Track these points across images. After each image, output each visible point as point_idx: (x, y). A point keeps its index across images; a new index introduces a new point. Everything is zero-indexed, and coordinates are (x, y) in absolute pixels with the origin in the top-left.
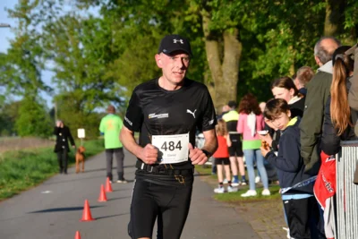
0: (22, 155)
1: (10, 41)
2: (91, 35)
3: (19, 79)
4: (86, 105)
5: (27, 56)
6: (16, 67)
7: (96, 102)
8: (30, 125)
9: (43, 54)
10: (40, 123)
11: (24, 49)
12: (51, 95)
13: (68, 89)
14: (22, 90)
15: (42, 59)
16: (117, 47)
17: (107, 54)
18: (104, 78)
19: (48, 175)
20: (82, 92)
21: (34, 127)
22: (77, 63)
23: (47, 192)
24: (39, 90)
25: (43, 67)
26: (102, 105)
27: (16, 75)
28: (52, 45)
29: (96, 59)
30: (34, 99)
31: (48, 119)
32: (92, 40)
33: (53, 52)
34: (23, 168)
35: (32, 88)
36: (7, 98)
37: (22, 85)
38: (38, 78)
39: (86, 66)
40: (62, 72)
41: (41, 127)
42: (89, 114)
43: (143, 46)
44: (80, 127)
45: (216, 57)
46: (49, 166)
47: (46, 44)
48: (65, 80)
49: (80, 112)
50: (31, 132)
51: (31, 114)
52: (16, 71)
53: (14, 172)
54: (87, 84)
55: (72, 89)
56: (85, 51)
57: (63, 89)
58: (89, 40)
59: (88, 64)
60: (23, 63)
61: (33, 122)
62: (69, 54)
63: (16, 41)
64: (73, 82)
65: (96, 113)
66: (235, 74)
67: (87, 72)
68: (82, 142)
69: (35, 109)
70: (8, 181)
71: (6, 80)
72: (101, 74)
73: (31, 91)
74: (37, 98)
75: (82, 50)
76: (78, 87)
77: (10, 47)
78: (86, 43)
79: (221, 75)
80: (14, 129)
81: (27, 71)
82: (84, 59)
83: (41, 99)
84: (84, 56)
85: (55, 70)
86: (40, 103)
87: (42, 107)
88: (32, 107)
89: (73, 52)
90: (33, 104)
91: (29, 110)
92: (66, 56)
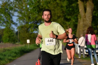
0: (5, 51)
2: (32, 2)
3: (4, 20)
4: (30, 30)
5: (7, 11)
6: (2, 15)
7: (34, 29)
8: (8, 38)
9: (13, 10)
10: (12, 37)
11: (6, 8)
12: (16, 26)
13: (23, 24)
14: (5, 24)
15: (13, 12)
16: (42, 6)
17: (39, 9)
19: (15, 58)
20: (29, 25)
21: (10, 39)
22: (27, 13)
24: (11, 24)
25: (13, 15)
28: (17, 6)
29: (34, 11)
30: (9, 28)
31: (15, 36)
32: (32, 4)
33: (17, 9)
34: (5, 55)
35: (9, 23)
37: (5, 22)
38: (11, 20)
39: (30, 14)
40: (21, 17)
41: (12, 39)
42: (31, 34)
43: (53, 6)
44: (28, 39)
45: (83, 10)
48: (22, 20)
49: (28, 33)
50: (8, 41)
51: (8, 34)
52: (2, 17)
54: (31, 22)
55: (25, 24)
56: (30, 8)
57: (21, 23)
59: (31, 13)
60: (5, 14)
61: (9, 37)
63: (2, 4)
64: (25, 21)
65: (34, 33)
66: (91, 17)
67: (31, 17)
68: (29, 45)
69: (10, 32)
72: (36, 18)
73: (9, 25)
74: (11, 28)
75: (29, 8)
76: (27, 23)
78: (30, 5)
79: (85, 17)
81: (7, 16)
82: (29, 12)
84: (29, 10)
85: (18, 16)
86: (12, 29)
87: (13, 31)
88: (9, 31)
89: (25, 9)
90: (9, 30)
91: (8, 32)
92: (22, 11)
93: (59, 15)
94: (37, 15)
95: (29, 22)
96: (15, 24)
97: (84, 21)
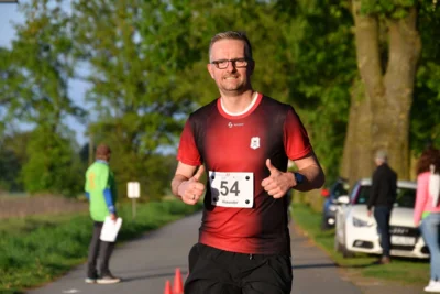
0: (31, 227)
1: (17, 27)
2: (155, 20)
3: (30, 93)
4: (143, 142)
5: (45, 54)
6: (25, 72)
7: (160, 136)
8: (46, 174)
9: (73, 51)
10: (64, 170)
11: (40, 41)
12: (83, 122)
13: (113, 112)
14: (34, 112)
15: (70, 60)
17: (182, 52)
18: (176, 95)
20: (138, 118)
21: (54, 178)
22: (129, 68)
23: (73, 291)
24: (63, 113)
25: (71, 74)
26: (171, 143)
27: (26, 86)
28: (88, 35)
29: (163, 61)
30: (54, 127)
31: (77, 164)
32: (157, 28)
33: (88, 48)
34: (32, 248)
35: (52, 109)
36: (8, 125)
37: (35, 104)
38: (61, 93)
39: (146, 73)
40: (103, 83)
41: (64, 178)
42: (147, 157)
44: (131, 180)
45: (375, 61)
46: (77, 245)
47: (77, 33)
48: (108, 95)
49: (133, 153)
50: (48, 186)
51: (48, 154)
52: (24, 79)
53: (17, 254)
54: (146, 106)
55: (121, 114)
56: (145, 47)
57: (104, 112)
58: (151, 28)
59: (149, 69)
60: (37, 67)
61: (51, 168)
62: (116, 52)
63: (26, 27)
64: (121, 101)
65: (159, 155)
66: (408, 91)
67: (146, 83)
68: (135, 206)
69: (56, 145)
70: (6, 270)
71: (6, 95)
72: (170, 88)
73: (51, 115)
74: (59, 129)
75: (139, 45)
76: (130, 110)
77: (17, 38)
78: (146, 33)
79: (383, 93)
80: (18, 181)
81: (43, 79)
82: (140, 61)
83: (66, 128)
84: (142, 56)
85: (91, 79)
86: (65, 136)
87: (67, 142)
88: (50, 142)
89: (123, 48)
90: (52, 138)
91: (46, 148)
92: (111, 56)
93: (267, 79)
94: (173, 78)
95: (139, 107)
96: (79, 112)
97: (375, 107)
